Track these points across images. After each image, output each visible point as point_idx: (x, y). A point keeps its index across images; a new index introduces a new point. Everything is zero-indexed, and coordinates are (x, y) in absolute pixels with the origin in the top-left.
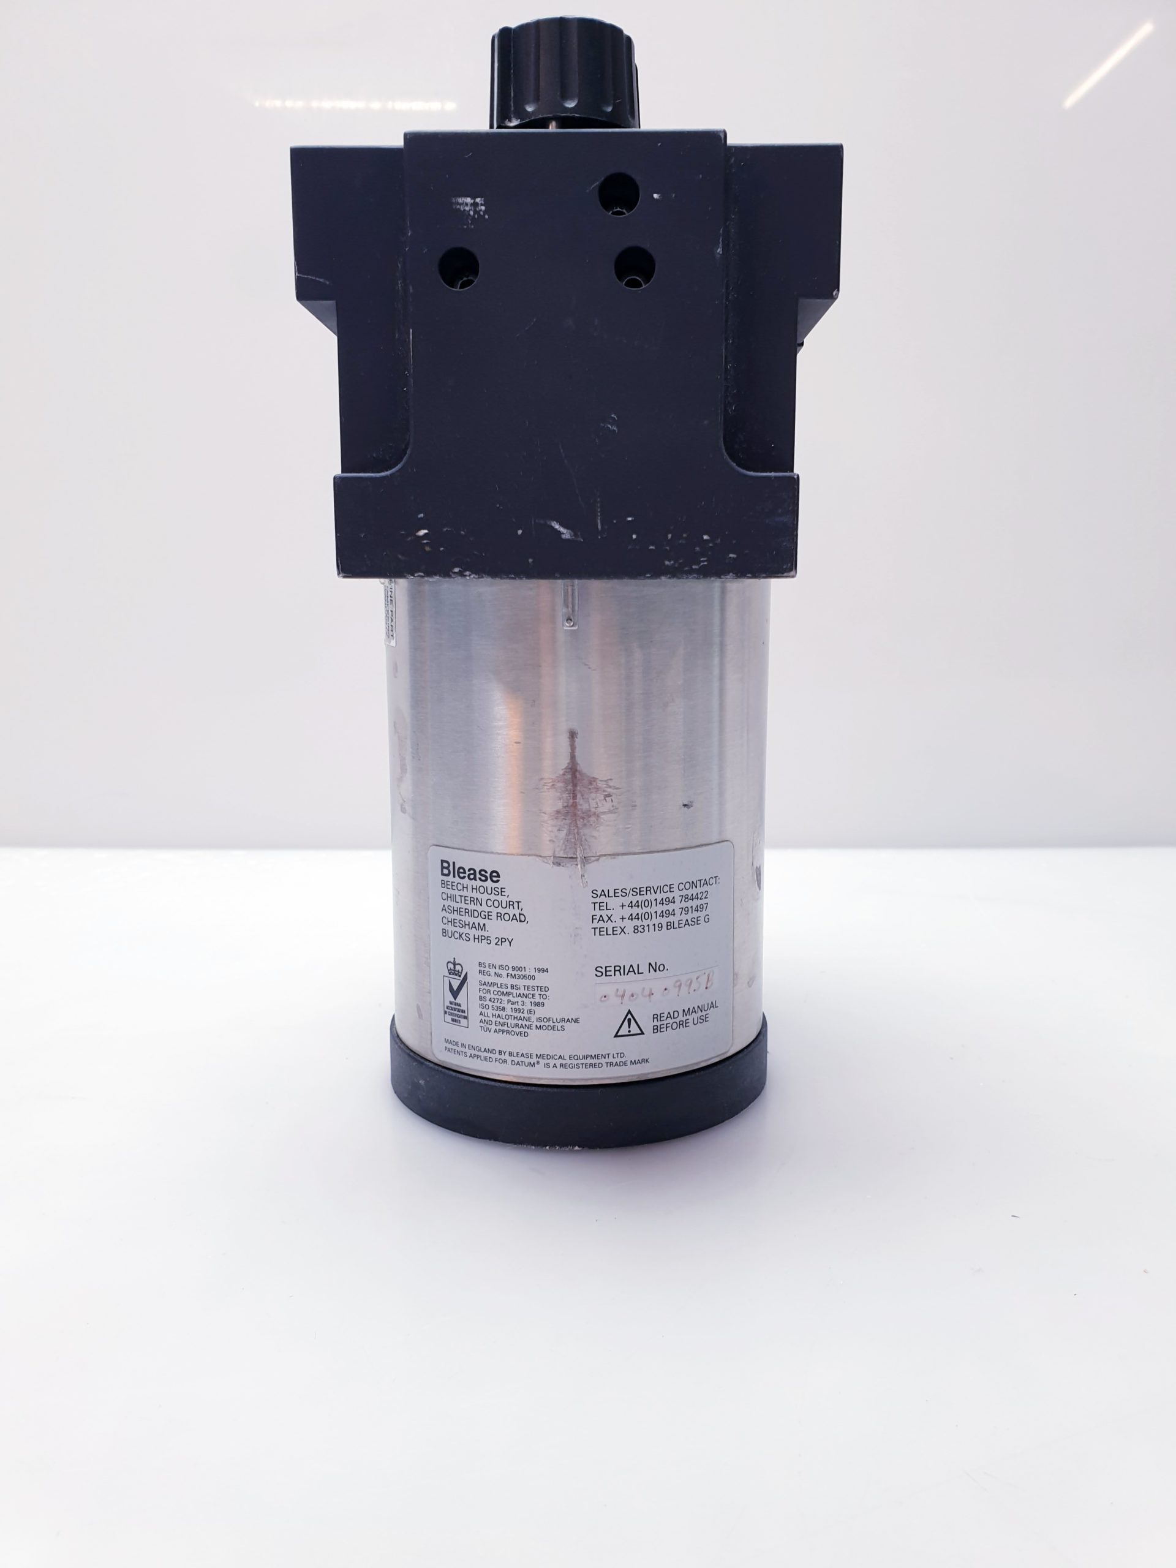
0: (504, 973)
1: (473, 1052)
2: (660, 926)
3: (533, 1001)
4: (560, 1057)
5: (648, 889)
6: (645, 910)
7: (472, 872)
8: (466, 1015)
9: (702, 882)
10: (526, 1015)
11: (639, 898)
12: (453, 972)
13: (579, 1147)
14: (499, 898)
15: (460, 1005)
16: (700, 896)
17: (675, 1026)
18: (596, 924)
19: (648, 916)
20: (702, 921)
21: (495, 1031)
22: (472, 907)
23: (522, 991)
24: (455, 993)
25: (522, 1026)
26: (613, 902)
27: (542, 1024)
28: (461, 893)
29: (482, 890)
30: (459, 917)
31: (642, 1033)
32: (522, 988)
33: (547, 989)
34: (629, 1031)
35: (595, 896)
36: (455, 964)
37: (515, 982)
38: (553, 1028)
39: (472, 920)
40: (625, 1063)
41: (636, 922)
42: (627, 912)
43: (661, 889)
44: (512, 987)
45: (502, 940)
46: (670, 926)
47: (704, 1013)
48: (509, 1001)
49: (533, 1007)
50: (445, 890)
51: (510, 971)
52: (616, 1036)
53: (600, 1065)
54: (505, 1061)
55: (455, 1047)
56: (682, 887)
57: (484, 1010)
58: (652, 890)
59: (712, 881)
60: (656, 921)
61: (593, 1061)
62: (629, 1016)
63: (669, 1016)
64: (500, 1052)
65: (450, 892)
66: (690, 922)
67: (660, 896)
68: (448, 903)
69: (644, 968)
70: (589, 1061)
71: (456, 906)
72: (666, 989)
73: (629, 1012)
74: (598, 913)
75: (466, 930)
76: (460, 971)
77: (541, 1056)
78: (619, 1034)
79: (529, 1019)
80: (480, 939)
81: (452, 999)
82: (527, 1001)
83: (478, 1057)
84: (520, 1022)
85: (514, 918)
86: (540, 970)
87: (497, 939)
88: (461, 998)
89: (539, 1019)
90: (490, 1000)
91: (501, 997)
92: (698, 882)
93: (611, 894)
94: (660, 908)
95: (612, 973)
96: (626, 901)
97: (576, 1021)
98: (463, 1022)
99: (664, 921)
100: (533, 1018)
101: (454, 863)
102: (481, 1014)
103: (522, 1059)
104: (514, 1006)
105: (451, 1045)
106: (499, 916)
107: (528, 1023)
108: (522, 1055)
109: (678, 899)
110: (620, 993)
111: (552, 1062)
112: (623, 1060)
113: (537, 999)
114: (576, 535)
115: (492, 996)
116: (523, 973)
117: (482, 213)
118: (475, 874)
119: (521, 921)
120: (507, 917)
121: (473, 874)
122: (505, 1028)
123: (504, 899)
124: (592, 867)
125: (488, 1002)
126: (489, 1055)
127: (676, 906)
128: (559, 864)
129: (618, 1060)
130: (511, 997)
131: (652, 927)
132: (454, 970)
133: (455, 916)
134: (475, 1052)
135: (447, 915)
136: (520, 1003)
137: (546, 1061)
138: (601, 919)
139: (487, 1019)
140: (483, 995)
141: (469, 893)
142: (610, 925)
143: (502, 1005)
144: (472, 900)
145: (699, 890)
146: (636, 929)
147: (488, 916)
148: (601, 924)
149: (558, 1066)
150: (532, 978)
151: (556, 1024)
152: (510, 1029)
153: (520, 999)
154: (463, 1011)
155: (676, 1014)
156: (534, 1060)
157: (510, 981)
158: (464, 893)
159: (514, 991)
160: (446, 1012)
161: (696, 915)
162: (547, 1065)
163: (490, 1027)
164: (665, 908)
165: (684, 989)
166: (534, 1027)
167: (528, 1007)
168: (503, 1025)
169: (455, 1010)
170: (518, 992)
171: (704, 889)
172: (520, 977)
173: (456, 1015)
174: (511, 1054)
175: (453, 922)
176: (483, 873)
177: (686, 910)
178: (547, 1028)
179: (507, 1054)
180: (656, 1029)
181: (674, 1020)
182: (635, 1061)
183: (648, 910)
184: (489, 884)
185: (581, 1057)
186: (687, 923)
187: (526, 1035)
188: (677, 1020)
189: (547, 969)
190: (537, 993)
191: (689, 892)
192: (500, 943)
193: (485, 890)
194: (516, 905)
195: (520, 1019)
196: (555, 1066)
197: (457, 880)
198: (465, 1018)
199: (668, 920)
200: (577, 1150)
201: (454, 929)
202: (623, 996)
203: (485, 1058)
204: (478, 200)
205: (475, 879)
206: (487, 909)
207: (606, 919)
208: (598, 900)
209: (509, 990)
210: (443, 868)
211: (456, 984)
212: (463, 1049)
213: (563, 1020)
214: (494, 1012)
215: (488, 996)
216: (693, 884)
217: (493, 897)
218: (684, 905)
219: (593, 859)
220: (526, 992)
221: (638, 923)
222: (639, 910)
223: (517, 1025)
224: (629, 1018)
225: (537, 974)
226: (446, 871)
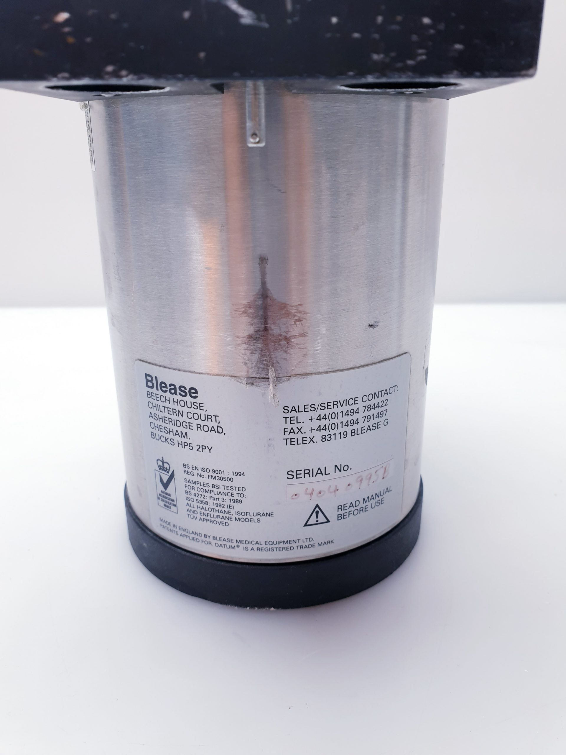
0: (206, 474)
1: (183, 533)
2: (345, 433)
3: (232, 498)
4: (257, 543)
5: (335, 403)
6: (332, 421)
7: (172, 387)
8: (175, 503)
9: (383, 392)
10: (226, 509)
11: (327, 411)
12: (162, 468)
13: (274, 608)
14: (198, 411)
15: (170, 495)
16: (380, 405)
17: (356, 512)
18: (287, 436)
19: (335, 426)
20: (382, 425)
21: (200, 519)
22: (174, 417)
23: (222, 490)
24: (166, 485)
25: (223, 517)
26: (303, 417)
27: (241, 517)
28: (164, 404)
29: (182, 403)
30: (164, 425)
31: (328, 521)
32: (222, 487)
33: (244, 489)
34: (317, 521)
35: (286, 411)
36: (163, 463)
37: (215, 482)
38: (250, 520)
39: (175, 428)
40: (313, 546)
41: (323, 432)
42: (316, 424)
43: (347, 402)
44: (213, 486)
45: (203, 448)
46: (354, 433)
47: (380, 498)
48: (211, 497)
49: (232, 503)
50: (150, 400)
51: (211, 473)
52: (306, 525)
53: (292, 548)
54: (210, 543)
55: (168, 526)
56: (365, 398)
57: (190, 502)
58: (339, 404)
59: (392, 390)
60: (342, 430)
61: (286, 546)
62: (317, 509)
63: (352, 505)
64: (205, 536)
65: (155, 402)
66: (372, 428)
67: (345, 409)
68: (154, 411)
69: (330, 469)
70: (282, 545)
71: (161, 415)
72: (349, 485)
73: (317, 506)
74: (289, 426)
75: (171, 436)
76: (168, 468)
77: (241, 542)
78: (308, 524)
79: (229, 512)
80: (184, 445)
81: (163, 490)
82: (226, 498)
83: (187, 537)
84: (221, 515)
85: (212, 429)
86: (237, 474)
87: (198, 447)
88: (170, 489)
89: (237, 513)
90: (195, 495)
91: (204, 493)
92: (380, 393)
93: (302, 409)
94: (345, 419)
95: (302, 476)
96: (315, 415)
97: (271, 515)
98: (173, 508)
99: (349, 429)
100: (233, 512)
101: (156, 378)
102: (188, 504)
103: (224, 542)
104: (215, 502)
105: (164, 523)
106: (198, 426)
107: (228, 516)
108: (224, 540)
109: (361, 410)
110: (309, 491)
111: (250, 546)
112: (312, 543)
113: (236, 497)
114: (258, 19)
115: (197, 492)
116: (222, 475)
118: (175, 389)
119: (218, 432)
120: (206, 428)
121: (173, 389)
122: (209, 518)
123: (203, 413)
124: (283, 386)
125: (193, 496)
126: (196, 537)
127: (360, 416)
128: (252, 384)
129: (307, 544)
130: (212, 494)
131: (338, 436)
132: (163, 467)
133: (160, 423)
134: (185, 533)
135: (154, 421)
136: (221, 500)
137: (245, 545)
138: (292, 431)
139: (193, 509)
140: (189, 490)
141: (171, 406)
142: (300, 436)
143: (205, 500)
144: (174, 411)
145: (380, 399)
146: (324, 438)
147: (189, 426)
148: (292, 435)
149: (255, 549)
150: (231, 480)
151: (253, 517)
152: (213, 519)
153: (220, 496)
154: (173, 500)
155: (357, 503)
156: (235, 544)
157: (211, 482)
158: (167, 405)
159: (215, 490)
160: (159, 498)
161: (376, 420)
162: (246, 549)
163: (196, 516)
164: (349, 418)
165: (365, 483)
166: (233, 519)
167: (227, 503)
168: (207, 515)
169: (166, 498)
170: (219, 490)
171: (384, 398)
172: (219, 479)
173: (167, 502)
174: (214, 538)
175: (159, 427)
176: (182, 389)
177: (368, 418)
178: (245, 520)
179: (211, 537)
180: (340, 517)
181: (355, 508)
182: (322, 543)
183: (335, 421)
184: (188, 399)
185: (275, 543)
186: (369, 429)
187: (227, 524)
188: (358, 508)
189: (244, 473)
190: (235, 492)
191: (371, 403)
192: (200, 449)
193: (186, 404)
194: (213, 418)
195: (221, 511)
196: (252, 549)
197: (160, 392)
198: (175, 505)
199: (352, 428)
200: (273, 611)
201: (161, 434)
202: (312, 494)
203: (193, 539)
205: (175, 393)
206: (188, 421)
207: (296, 431)
208: (289, 415)
209: (210, 488)
210: (147, 381)
211: (165, 478)
212: (174, 529)
213: (259, 514)
214: (199, 505)
215: (193, 492)
216: (376, 395)
217: (192, 410)
218: (367, 414)
219: (284, 379)
220: (226, 491)
221: (326, 433)
222: (327, 422)
223: (218, 517)
224: (317, 510)
225: (234, 477)
226: (150, 384)
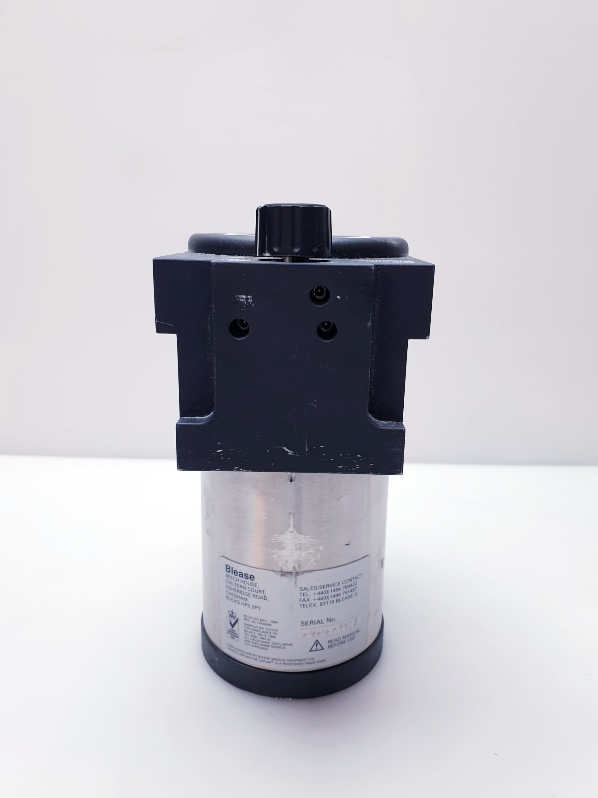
0: (256, 621)
1: (241, 653)
2: (333, 601)
3: (270, 635)
4: (283, 660)
5: (328, 586)
6: (326, 595)
7: (241, 573)
8: (238, 636)
9: (354, 578)
10: (267, 641)
11: (323, 590)
12: (231, 616)
13: (292, 698)
14: (254, 588)
15: (235, 631)
16: (353, 584)
17: (339, 644)
18: (301, 603)
19: (327, 598)
20: (353, 596)
21: (252, 646)
22: (240, 589)
23: (265, 630)
24: (233, 626)
25: (265, 645)
26: (310, 593)
27: (275, 645)
28: (236, 582)
29: (246, 583)
30: (234, 593)
31: (323, 649)
32: (265, 629)
33: (277, 630)
34: (317, 649)
35: (301, 590)
36: (232, 613)
37: (261, 626)
38: (280, 647)
39: (241, 595)
40: (314, 662)
41: (321, 601)
42: (317, 596)
43: (334, 585)
44: (260, 628)
45: (256, 607)
46: (338, 601)
47: (353, 636)
48: (258, 634)
49: (270, 638)
50: (227, 578)
51: (259, 621)
52: (310, 651)
53: (302, 664)
54: (256, 659)
55: (232, 648)
56: (344, 582)
57: (246, 636)
58: (330, 586)
59: (359, 576)
60: (331, 599)
61: (299, 662)
62: (317, 642)
63: (336, 640)
64: (254, 655)
65: (230, 580)
66: (348, 597)
67: (333, 588)
68: (229, 585)
69: (325, 621)
70: (297, 662)
71: (233, 587)
72: (335, 629)
73: (317, 640)
74: (303, 598)
75: (238, 599)
76: (235, 616)
77: (274, 659)
78: (312, 650)
79: (268, 643)
80: (245, 604)
81: (231, 627)
82: (267, 635)
83: (243, 655)
84: (264, 644)
85: (261, 598)
86: (273, 622)
87: (253, 606)
88: (235, 628)
89: (273, 643)
90: (249, 632)
91: (255, 632)
92: (352, 579)
93: (309, 589)
94: (333, 594)
95: (309, 624)
96: (317, 592)
97: (291, 645)
98: (236, 639)
99: (335, 599)
100: (270, 643)
101: (232, 568)
102: (245, 637)
103: (265, 659)
104: (261, 637)
105: (230, 647)
106: (254, 596)
107: (268, 644)
108: (265, 658)
109: (342, 588)
110: (313, 632)
111: (279, 662)
112: (313, 661)
113: (272, 635)
114: (295, 453)
115: (250, 631)
116: (265, 622)
117: (251, 303)
118: (242, 574)
119: (264, 599)
120: (258, 597)
121: (241, 575)
122: (256, 645)
123: (257, 589)
124: (300, 577)
125: (248, 633)
126: (249, 655)
127: (341, 592)
128: (283, 575)
129: (311, 661)
130: (259, 632)
131: (329, 603)
132: (232, 615)
133: (232, 591)
134: (242, 653)
135: (228, 590)
136: (264, 635)
137: (276, 661)
138: (304, 600)
139: (248, 640)
140: (246, 629)
141: (239, 583)
142: (308, 603)
143: (255, 635)
144: (241, 586)
145: (353, 582)
146: (321, 604)
147: (249, 595)
148: (304, 602)
149: (282, 664)
150: (270, 625)
151: (281, 646)
152: (259, 646)
153: (263, 634)
154: (236, 634)
155: (339, 639)
156: (270, 660)
157: (259, 625)
158: (237, 582)
159: (261, 630)
160: (228, 632)
161: (351, 593)
162: (277, 663)
163: (249, 643)
164: (335, 593)
165: (344, 628)
166: (270, 646)
167: (267, 637)
168: (256, 643)
169: (232, 632)
170: (263, 630)
171: (355, 581)
172: (264, 624)
173: (233, 635)
174: (259, 657)
175: (232, 594)
176: (246, 575)
177: (346, 592)
178: (277, 647)
179: (258, 656)
180: (329, 647)
181: (338, 642)
182: (319, 661)
183: (327, 595)
184: (249, 580)
185: (293, 660)
186: (346, 598)
187: (267, 649)
188: (340, 641)
189: (277, 622)
190: (272, 632)
191: (348, 584)
192: (254, 608)
193: (247, 583)
194: (262, 592)
195: (264, 642)
196: (280, 663)
197: (233, 575)
198: (237, 637)
199: (337, 598)
200: (290, 700)
201: (232, 597)
202: (314, 634)
203: (247, 657)
204: (249, 297)
205: (242, 577)
206: (248, 592)
207: (306, 600)
208: (303, 592)
209: (259, 629)
210: (227, 568)
211: (233, 622)
212: (236, 650)
213: (284, 644)
214: (252, 638)
215: (248, 630)
216: (350, 580)
217: (251, 587)
218: (345, 590)
219: (301, 573)
220: (267, 631)
221: (322, 601)
222: (323, 596)
223: (262, 645)
224: (317, 643)
225: (272, 624)
226: (228, 570)
